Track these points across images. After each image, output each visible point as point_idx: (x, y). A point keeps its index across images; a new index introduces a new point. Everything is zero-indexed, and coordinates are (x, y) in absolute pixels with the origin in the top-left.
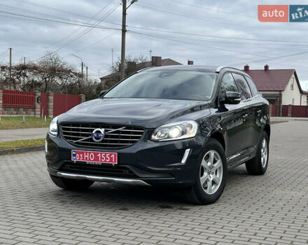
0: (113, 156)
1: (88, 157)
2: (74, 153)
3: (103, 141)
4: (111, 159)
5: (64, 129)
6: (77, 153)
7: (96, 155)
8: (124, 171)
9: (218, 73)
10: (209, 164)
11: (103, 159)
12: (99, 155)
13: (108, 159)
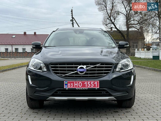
0: (96, 82)
1: (78, 85)
3: (86, 74)
4: (95, 85)
5: (52, 67)
6: (68, 83)
7: (83, 83)
8: (103, 92)
11: (89, 85)
12: (86, 83)
13: (92, 85)
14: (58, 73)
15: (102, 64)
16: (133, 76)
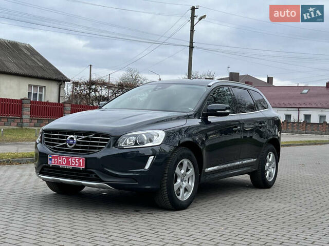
0: (81, 160)
1: (61, 161)
2: (51, 158)
3: (75, 147)
4: (80, 163)
5: (46, 136)
6: (53, 157)
7: (67, 159)
8: (91, 175)
9: (210, 86)
10: (183, 171)
11: (73, 163)
12: (70, 159)
13: (77, 163)
14: (49, 144)
15: (97, 134)
16: (153, 157)
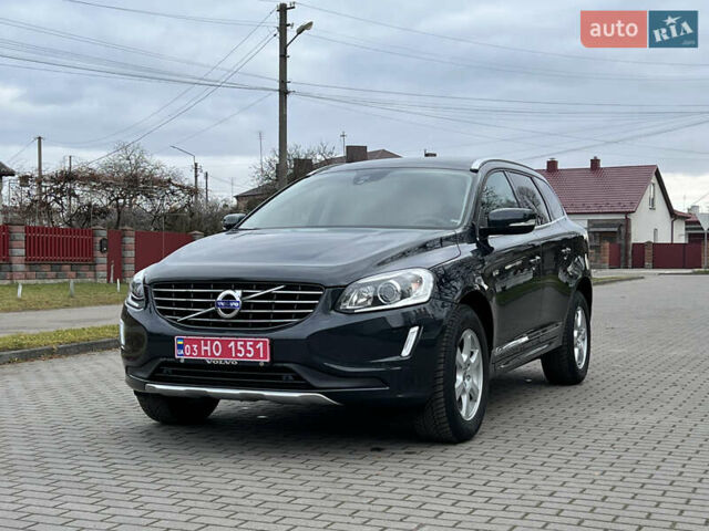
0: (261, 345)
1: (209, 349)
2: (181, 342)
3: (239, 316)
4: (257, 351)
5: (159, 294)
6: (187, 341)
7: (225, 343)
8: (284, 375)
9: (476, 171)
10: (464, 357)
11: (240, 352)
12: (232, 344)
13: (250, 352)
14: (170, 313)
15: (290, 285)
16: (416, 328)
